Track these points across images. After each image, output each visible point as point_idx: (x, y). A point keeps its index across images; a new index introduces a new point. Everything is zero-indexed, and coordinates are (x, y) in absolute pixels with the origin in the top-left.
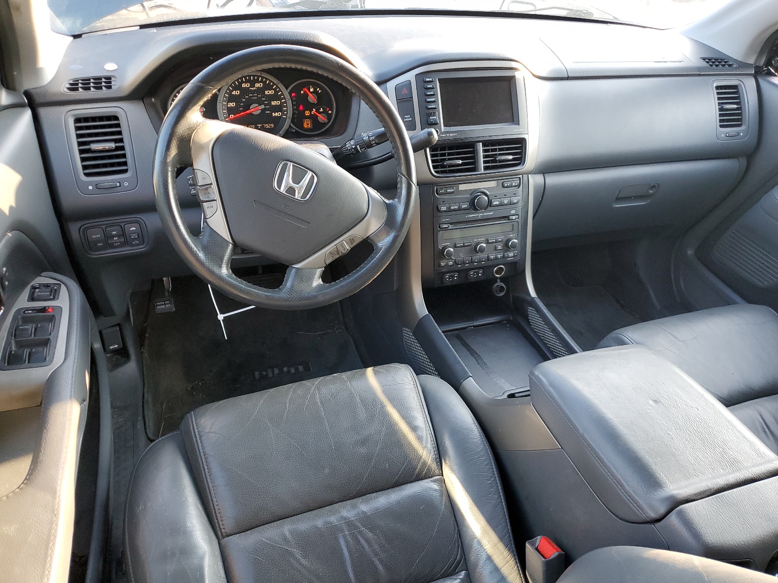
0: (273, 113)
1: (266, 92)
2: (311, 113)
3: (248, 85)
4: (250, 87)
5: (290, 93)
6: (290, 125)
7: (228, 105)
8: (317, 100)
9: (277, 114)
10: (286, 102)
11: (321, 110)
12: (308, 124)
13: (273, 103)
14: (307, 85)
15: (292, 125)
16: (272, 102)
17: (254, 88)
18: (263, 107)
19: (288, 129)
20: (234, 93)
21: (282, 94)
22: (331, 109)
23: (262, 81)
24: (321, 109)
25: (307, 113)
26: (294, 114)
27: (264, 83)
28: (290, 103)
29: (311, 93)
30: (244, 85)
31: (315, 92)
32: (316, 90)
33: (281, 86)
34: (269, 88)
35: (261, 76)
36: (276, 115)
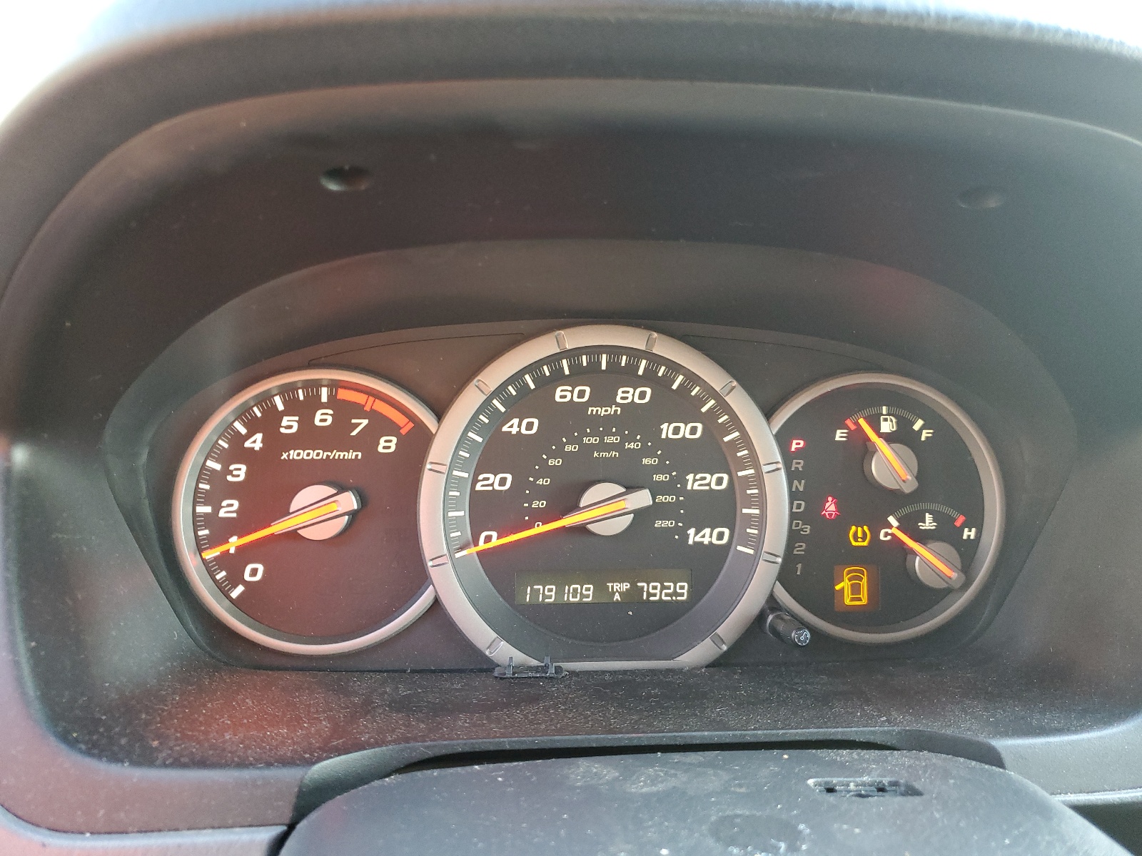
0: (692, 532)
1: (667, 430)
2: (875, 535)
3: (581, 394)
4: (591, 402)
5: (782, 438)
6: (772, 599)
7: (475, 481)
8: (918, 478)
9: (707, 536)
10: (758, 480)
11: (928, 523)
12: (856, 589)
13: (695, 482)
14: (868, 400)
15: (783, 596)
16: (690, 477)
17: (611, 410)
18: (642, 499)
19: (761, 617)
20: (513, 427)
21: (746, 440)
22: (976, 520)
23: (650, 378)
24: (928, 517)
25: (858, 536)
26: (793, 537)
27: (661, 386)
28: (778, 488)
29: (889, 438)
30: (562, 394)
31: (901, 437)
32: (904, 425)
33: (742, 405)
34: (683, 406)
35: (647, 355)
36: (706, 541)
